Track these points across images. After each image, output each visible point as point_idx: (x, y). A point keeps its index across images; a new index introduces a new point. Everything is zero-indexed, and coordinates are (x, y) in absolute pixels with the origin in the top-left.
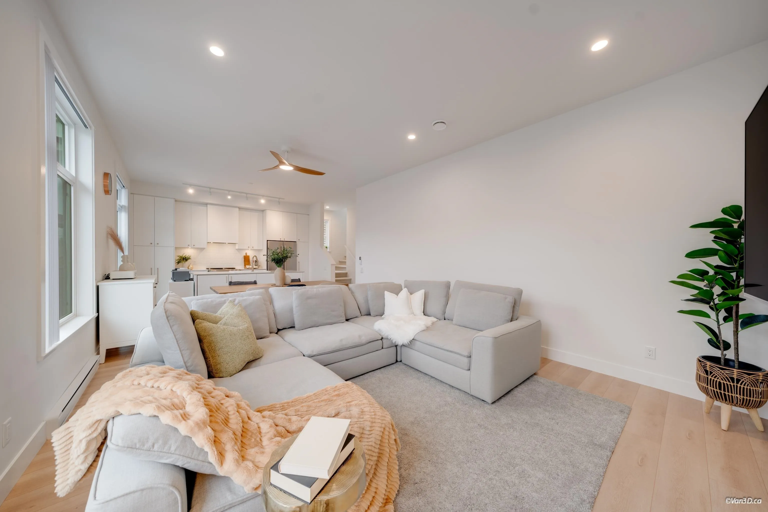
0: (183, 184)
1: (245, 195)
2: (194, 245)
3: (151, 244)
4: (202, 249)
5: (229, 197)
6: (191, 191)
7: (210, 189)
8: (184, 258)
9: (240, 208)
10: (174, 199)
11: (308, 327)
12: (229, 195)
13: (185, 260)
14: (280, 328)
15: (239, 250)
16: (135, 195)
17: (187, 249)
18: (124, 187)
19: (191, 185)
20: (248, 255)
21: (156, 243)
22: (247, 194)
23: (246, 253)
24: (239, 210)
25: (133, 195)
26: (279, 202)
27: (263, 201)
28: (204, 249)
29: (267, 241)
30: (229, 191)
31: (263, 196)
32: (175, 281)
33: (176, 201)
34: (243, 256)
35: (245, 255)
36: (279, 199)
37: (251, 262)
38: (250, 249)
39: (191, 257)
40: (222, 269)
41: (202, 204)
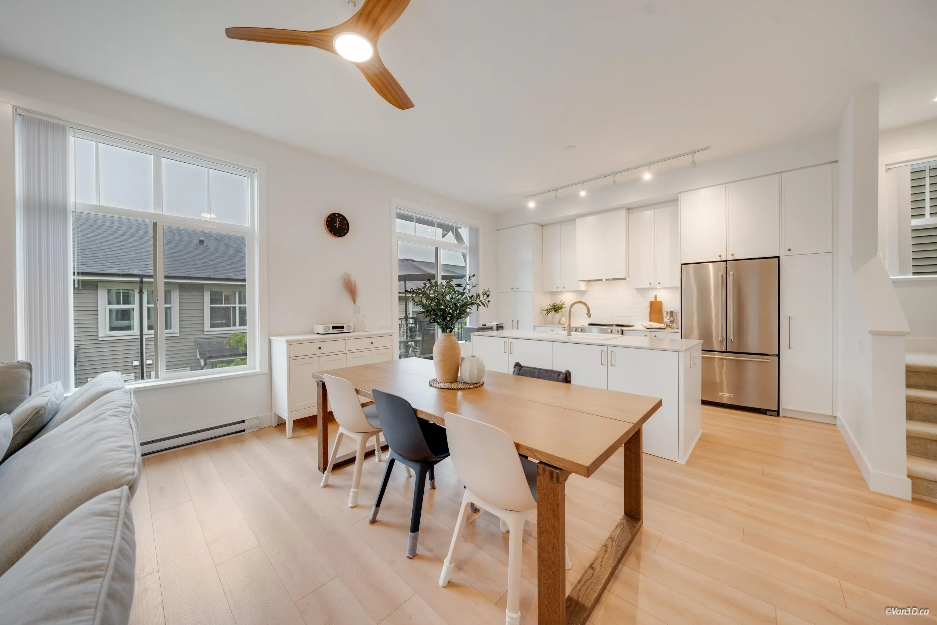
0: (525, 197)
1: (612, 178)
2: (564, 287)
3: (512, 289)
5: (583, 194)
6: (532, 205)
7: (557, 191)
8: (555, 306)
9: (629, 209)
10: (535, 223)
12: (583, 189)
15: (640, 291)
19: (532, 196)
20: (658, 299)
21: (516, 287)
23: (656, 296)
24: (628, 213)
25: (499, 231)
27: (647, 178)
28: (584, 291)
29: (682, 264)
31: (651, 164)
33: (542, 226)
34: (650, 303)
35: (653, 300)
37: (664, 314)
38: (660, 288)
39: (564, 306)
40: (612, 325)
41: (572, 220)
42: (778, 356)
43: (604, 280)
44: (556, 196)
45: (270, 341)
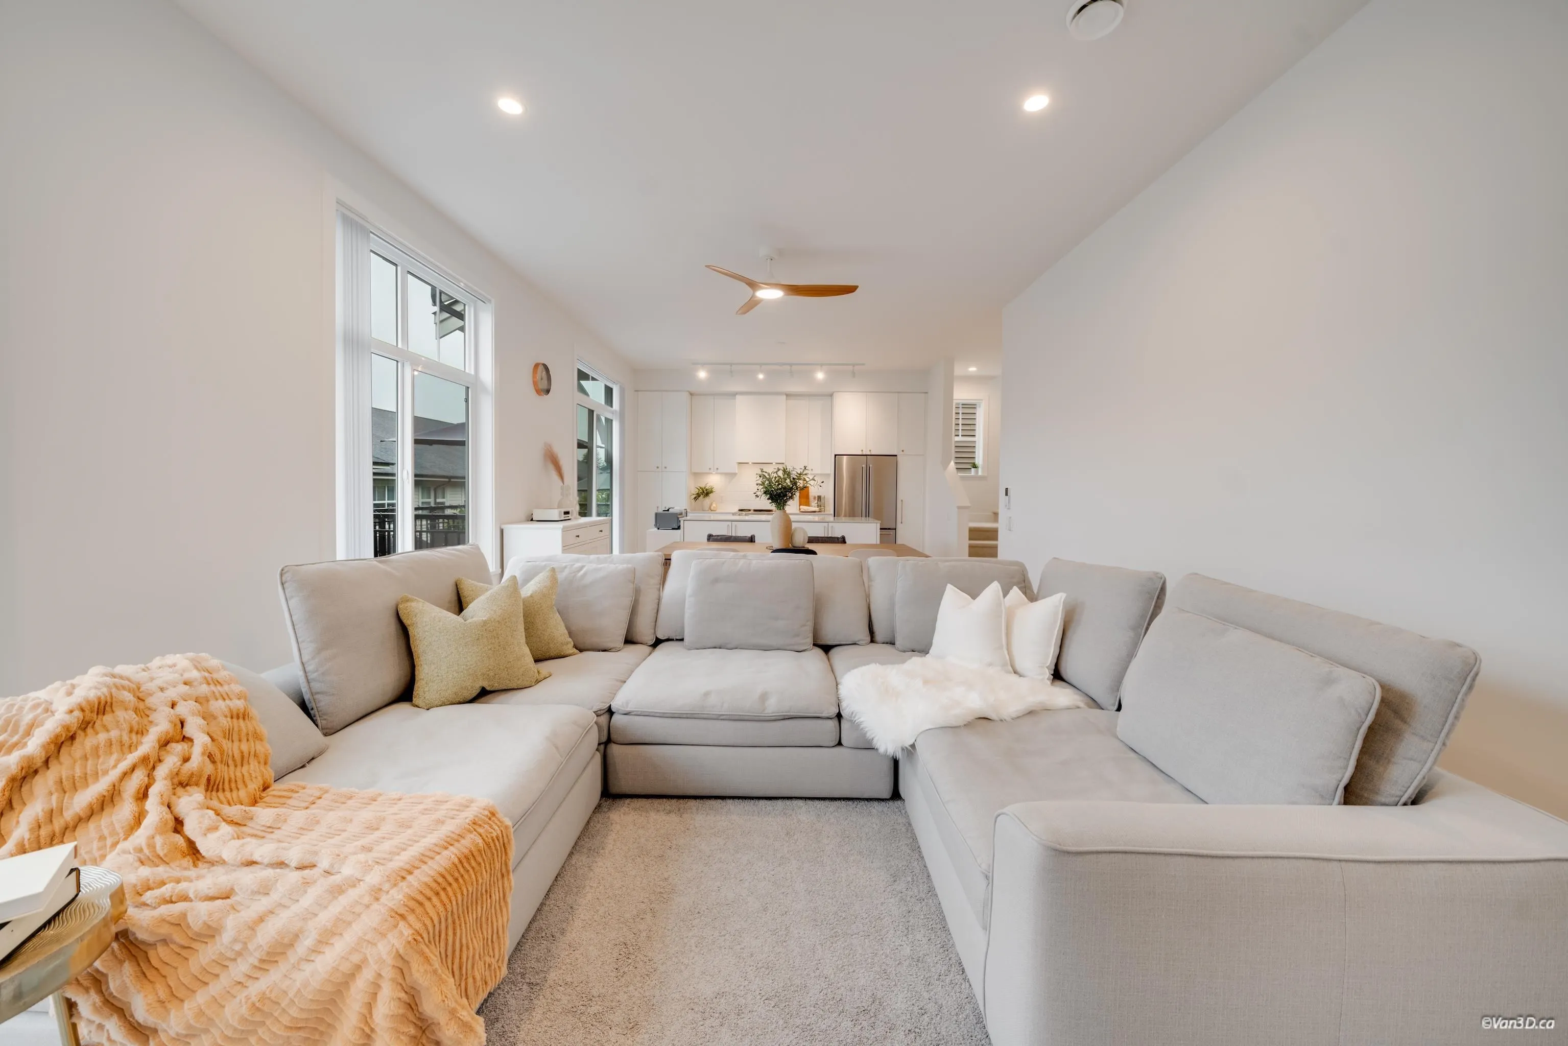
0: (693, 364)
1: (788, 367)
2: (720, 469)
3: (658, 467)
4: (732, 475)
5: (761, 376)
6: (702, 374)
7: (731, 366)
8: (705, 491)
9: (788, 395)
10: (688, 391)
11: (709, 646)
12: (762, 372)
13: (706, 496)
14: (661, 637)
16: (639, 393)
17: (708, 474)
19: (703, 364)
21: (664, 466)
22: (791, 365)
24: (786, 399)
25: (637, 393)
26: (854, 374)
27: (820, 376)
28: (735, 474)
29: (835, 455)
30: (761, 365)
31: (818, 365)
33: (691, 394)
36: (855, 365)
37: (811, 498)
39: (712, 490)
41: (734, 395)
42: (895, 529)
45: (502, 531)
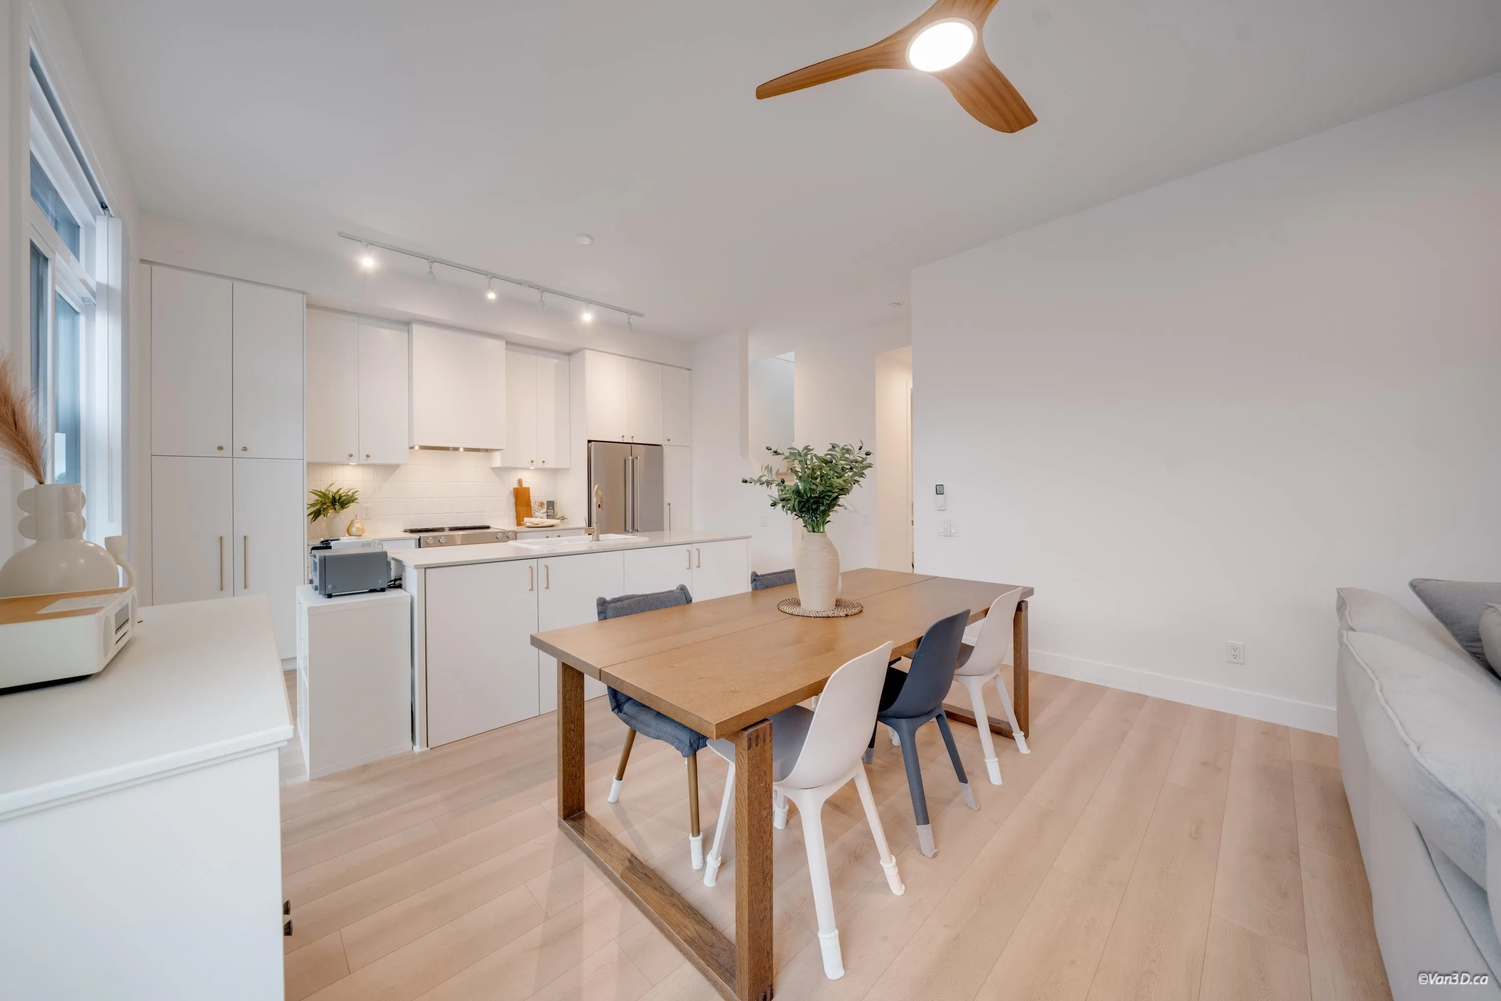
0: (342, 235)
1: (537, 294)
2: (368, 456)
3: (220, 448)
4: (390, 468)
5: (491, 296)
6: (368, 262)
7: (432, 264)
8: (334, 498)
9: (511, 343)
10: (304, 293)
12: (490, 288)
13: (337, 506)
15: (500, 471)
17: (341, 466)
18: (104, 207)
19: (370, 243)
20: (525, 485)
21: (238, 446)
22: (543, 290)
23: (520, 481)
24: (507, 349)
25: (148, 267)
26: (627, 327)
27: (587, 318)
28: (395, 467)
29: (589, 441)
30: (491, 276)
31: (589, 302)
32: (330, 596)
34: (512, 490)
35: (516, 485)
36: (631, 313)
37: (535, 506)
38: (533, 468)
39: (356, 496)
40: (441, 530)
43: (461, 450)
44: (431, 273)
